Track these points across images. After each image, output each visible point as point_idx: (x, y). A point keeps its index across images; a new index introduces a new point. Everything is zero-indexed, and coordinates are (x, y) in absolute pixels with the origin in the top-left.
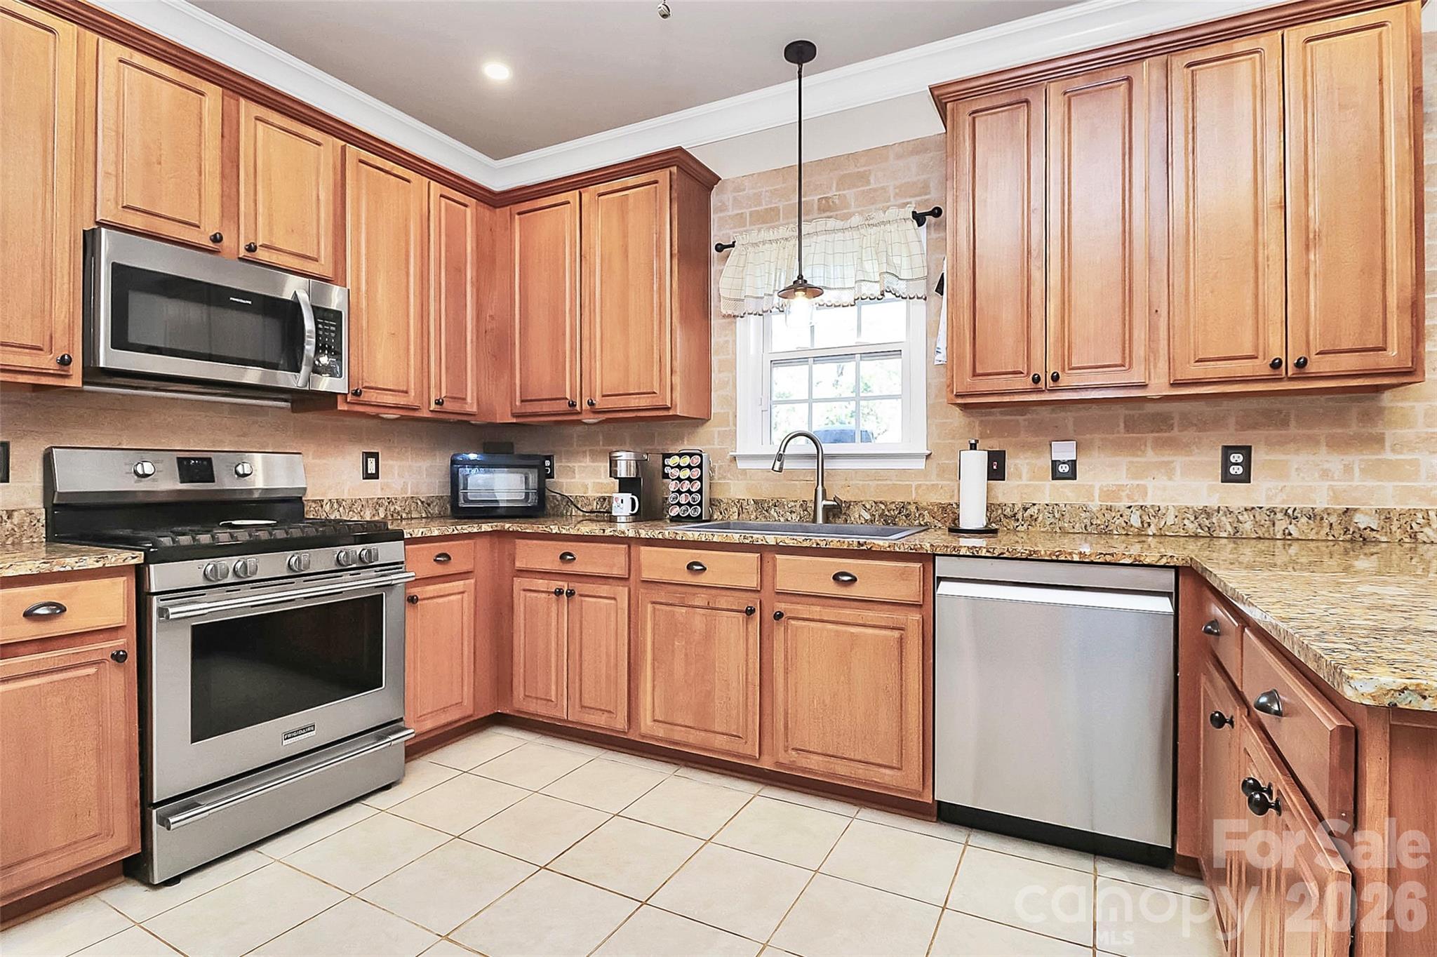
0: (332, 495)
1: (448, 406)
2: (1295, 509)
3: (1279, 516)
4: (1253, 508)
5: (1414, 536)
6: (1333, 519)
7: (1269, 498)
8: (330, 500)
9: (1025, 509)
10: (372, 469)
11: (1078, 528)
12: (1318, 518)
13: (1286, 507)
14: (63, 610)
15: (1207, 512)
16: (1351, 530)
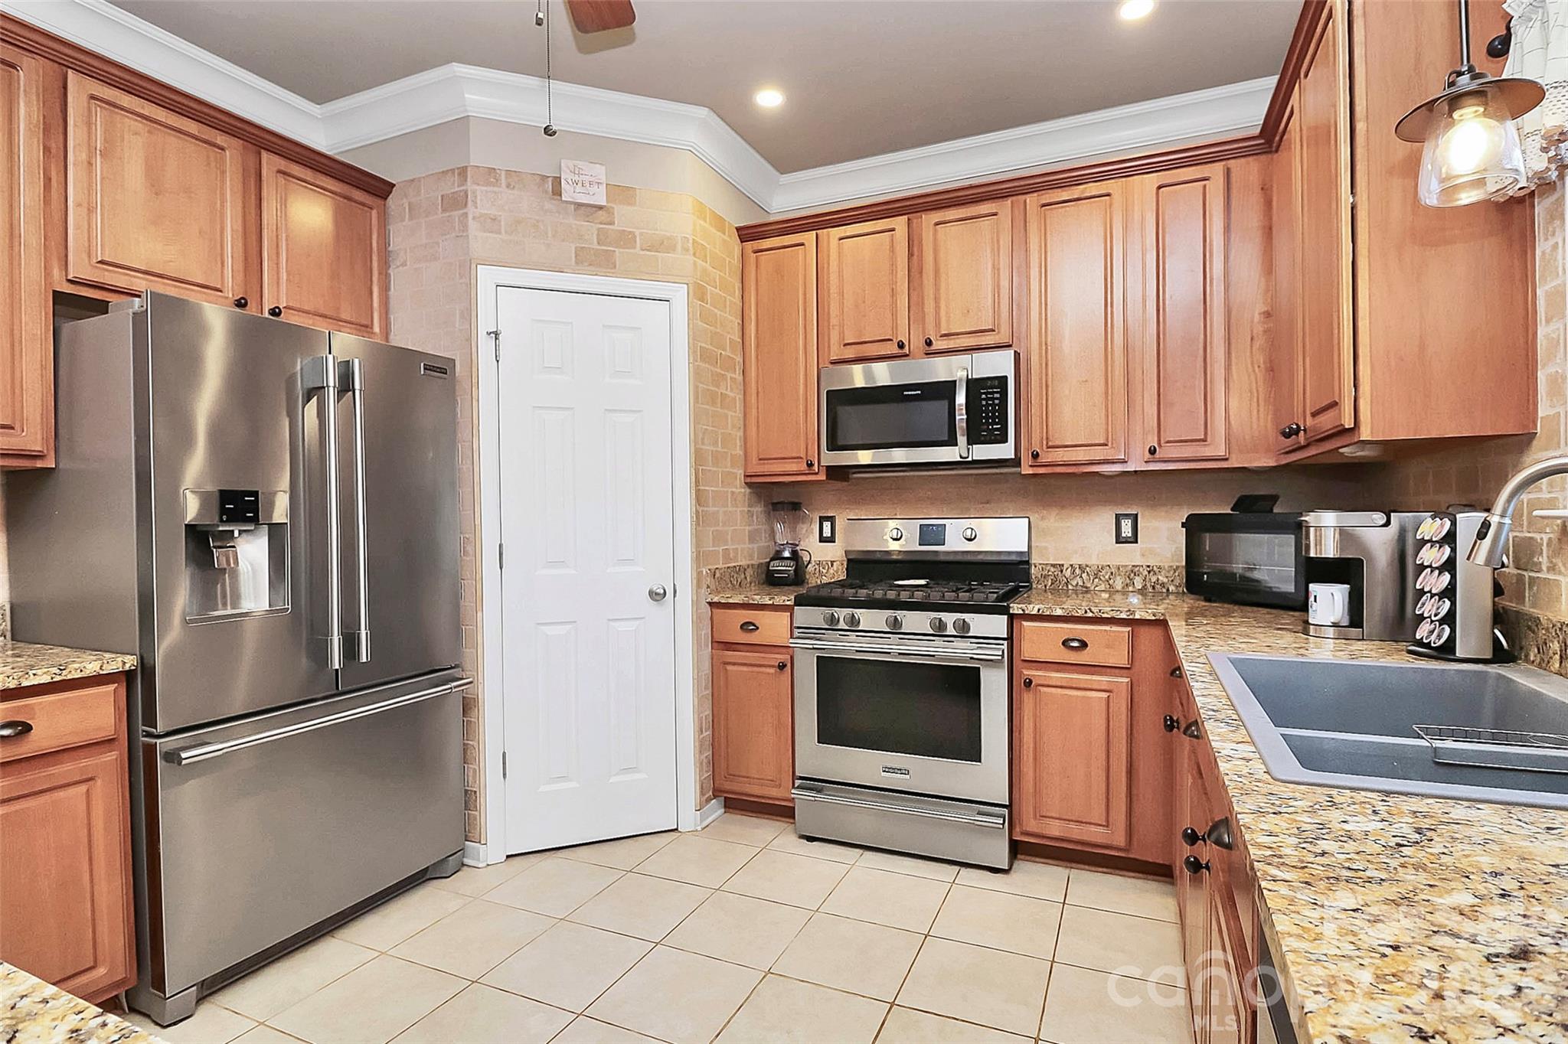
8: (1072, 565)
14: (757, 628)
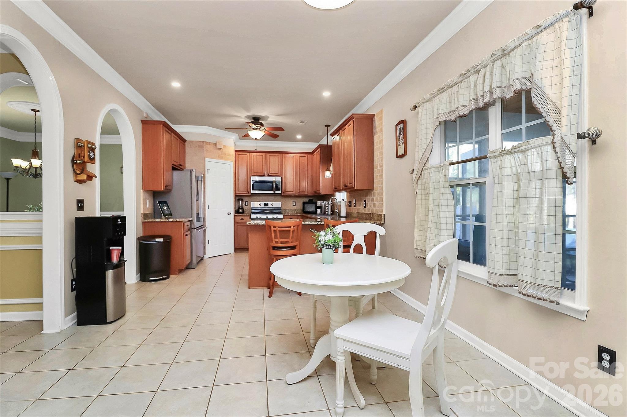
0: (286, 208)
1: (301, 193)
7: (367, 211)
10: (294, 204)
14: (244, 219)
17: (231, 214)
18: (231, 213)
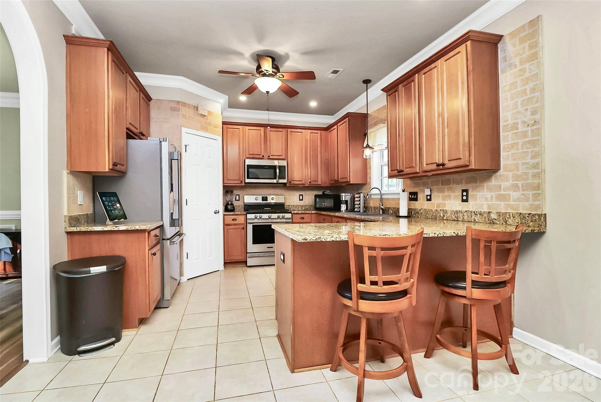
0: (292, 204)
1: (312, 183)
2: (477, 212)
3: (473, 214)
4: (467, 211)
5: (506, 222)
6: (486, 215)
7: (473, 208)
9: (420, 210)
10: (301, 198)
11: (430, 217)
12: (482, 214)
13: (474, 210)
14: (236, 220)
15: (457, 212)
16: (490, 219)
17: (218, 212)
18: (220, 211)
